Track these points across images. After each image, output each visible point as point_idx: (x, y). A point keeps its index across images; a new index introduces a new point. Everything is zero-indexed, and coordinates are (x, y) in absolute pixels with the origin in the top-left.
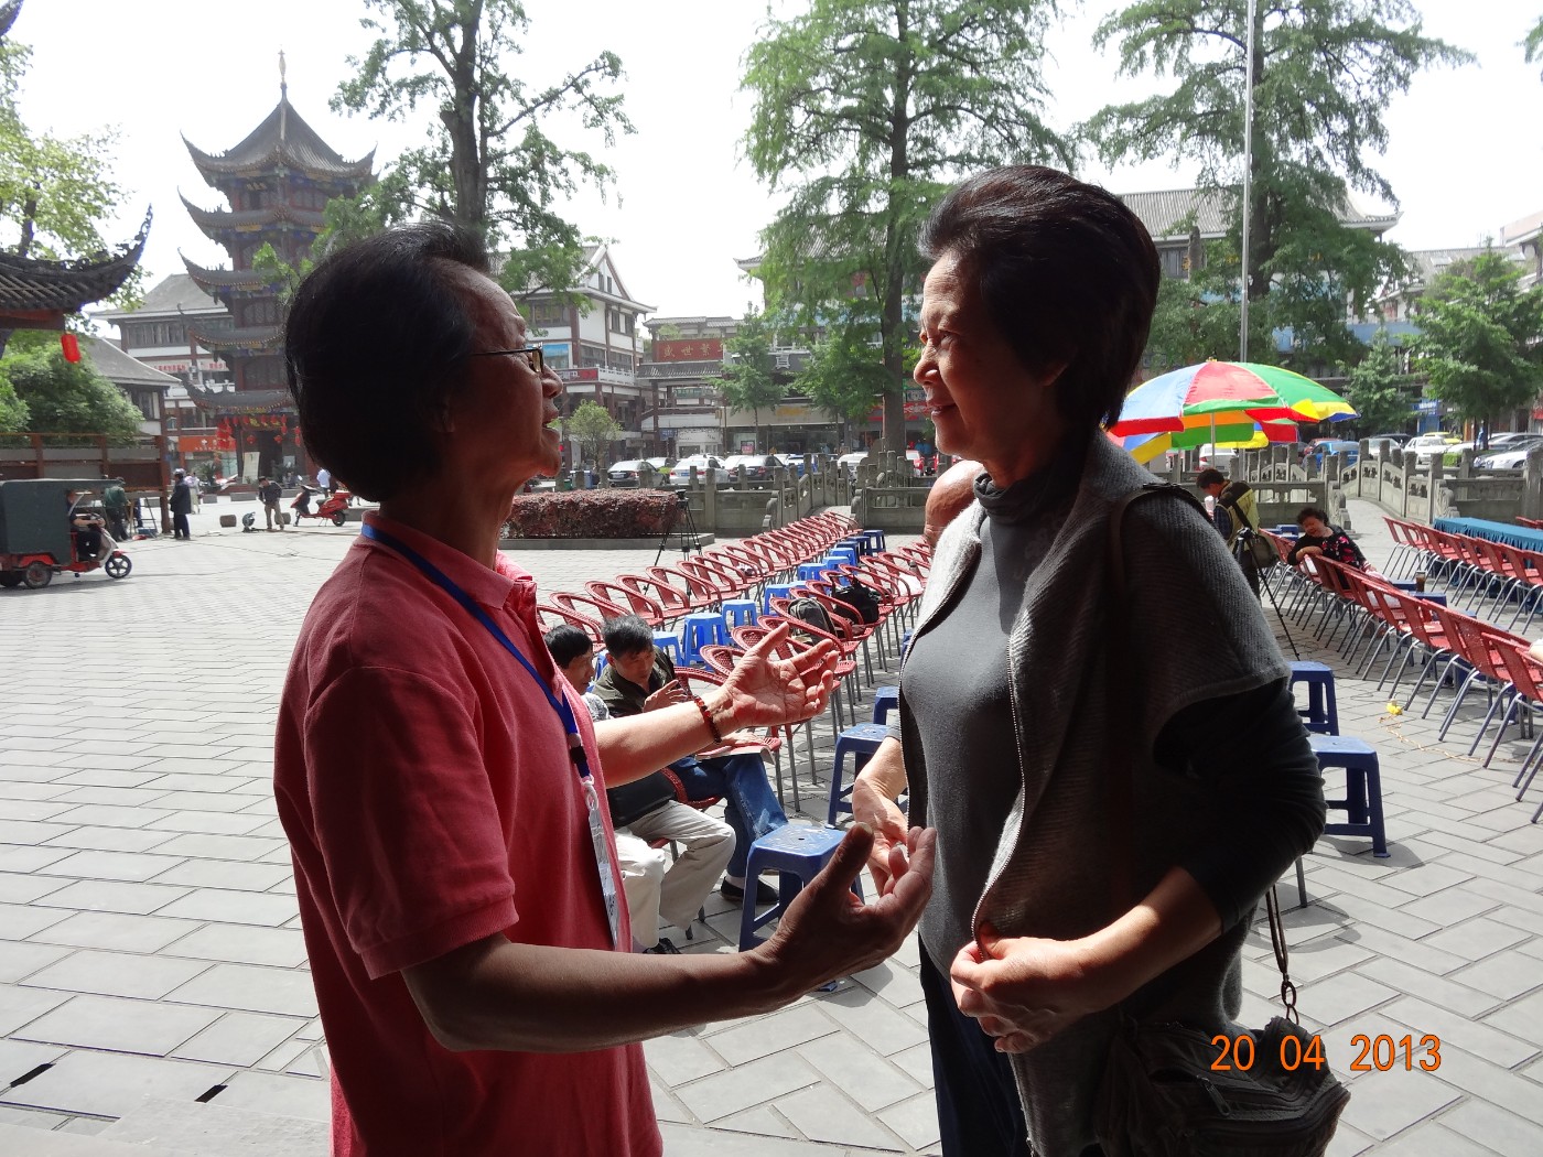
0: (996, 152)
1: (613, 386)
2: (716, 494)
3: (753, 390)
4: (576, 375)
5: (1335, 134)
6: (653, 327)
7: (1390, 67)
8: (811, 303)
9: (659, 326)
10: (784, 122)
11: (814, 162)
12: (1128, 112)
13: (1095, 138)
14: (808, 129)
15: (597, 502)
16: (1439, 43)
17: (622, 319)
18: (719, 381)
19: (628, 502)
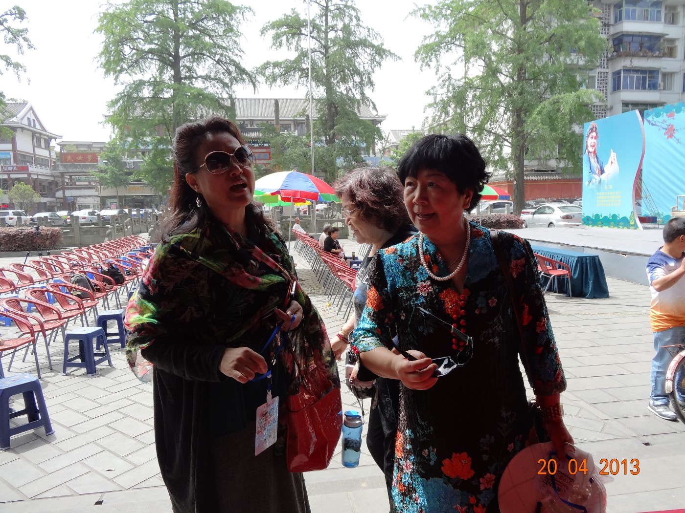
0: (222, 76)
1: (38, 175)
2: (80, 228)
3: (114, 178)
4: (15, 168)
5: (355, 82)
6: (62, 146)
7: (374, 58)
8: (136, 137)
9: (65, 145)
10: (119, 52)
11: (137, 72)
12: (276, 65)
13: (264, 75)
14: (132, 56)
15: (11, 233)
16: (389, 51)
17: (42, 141)
18: (96, 173)
19: (29, 233)
